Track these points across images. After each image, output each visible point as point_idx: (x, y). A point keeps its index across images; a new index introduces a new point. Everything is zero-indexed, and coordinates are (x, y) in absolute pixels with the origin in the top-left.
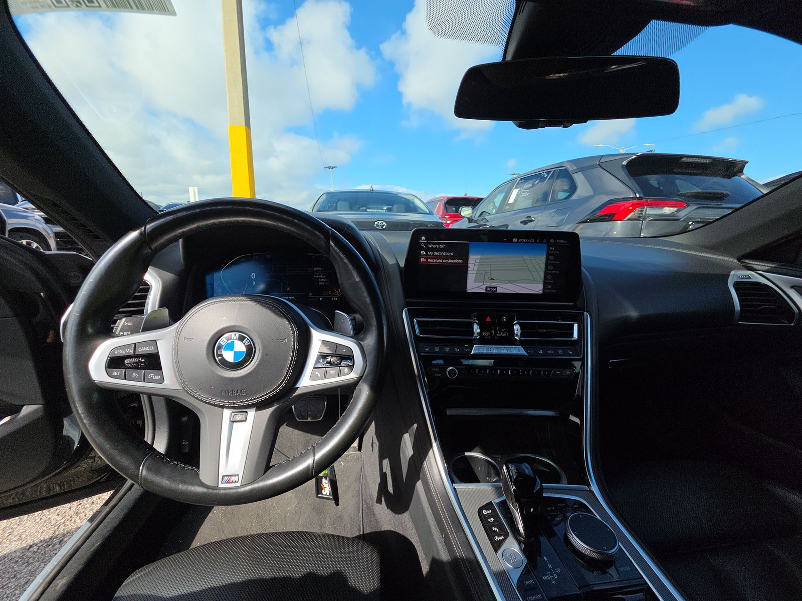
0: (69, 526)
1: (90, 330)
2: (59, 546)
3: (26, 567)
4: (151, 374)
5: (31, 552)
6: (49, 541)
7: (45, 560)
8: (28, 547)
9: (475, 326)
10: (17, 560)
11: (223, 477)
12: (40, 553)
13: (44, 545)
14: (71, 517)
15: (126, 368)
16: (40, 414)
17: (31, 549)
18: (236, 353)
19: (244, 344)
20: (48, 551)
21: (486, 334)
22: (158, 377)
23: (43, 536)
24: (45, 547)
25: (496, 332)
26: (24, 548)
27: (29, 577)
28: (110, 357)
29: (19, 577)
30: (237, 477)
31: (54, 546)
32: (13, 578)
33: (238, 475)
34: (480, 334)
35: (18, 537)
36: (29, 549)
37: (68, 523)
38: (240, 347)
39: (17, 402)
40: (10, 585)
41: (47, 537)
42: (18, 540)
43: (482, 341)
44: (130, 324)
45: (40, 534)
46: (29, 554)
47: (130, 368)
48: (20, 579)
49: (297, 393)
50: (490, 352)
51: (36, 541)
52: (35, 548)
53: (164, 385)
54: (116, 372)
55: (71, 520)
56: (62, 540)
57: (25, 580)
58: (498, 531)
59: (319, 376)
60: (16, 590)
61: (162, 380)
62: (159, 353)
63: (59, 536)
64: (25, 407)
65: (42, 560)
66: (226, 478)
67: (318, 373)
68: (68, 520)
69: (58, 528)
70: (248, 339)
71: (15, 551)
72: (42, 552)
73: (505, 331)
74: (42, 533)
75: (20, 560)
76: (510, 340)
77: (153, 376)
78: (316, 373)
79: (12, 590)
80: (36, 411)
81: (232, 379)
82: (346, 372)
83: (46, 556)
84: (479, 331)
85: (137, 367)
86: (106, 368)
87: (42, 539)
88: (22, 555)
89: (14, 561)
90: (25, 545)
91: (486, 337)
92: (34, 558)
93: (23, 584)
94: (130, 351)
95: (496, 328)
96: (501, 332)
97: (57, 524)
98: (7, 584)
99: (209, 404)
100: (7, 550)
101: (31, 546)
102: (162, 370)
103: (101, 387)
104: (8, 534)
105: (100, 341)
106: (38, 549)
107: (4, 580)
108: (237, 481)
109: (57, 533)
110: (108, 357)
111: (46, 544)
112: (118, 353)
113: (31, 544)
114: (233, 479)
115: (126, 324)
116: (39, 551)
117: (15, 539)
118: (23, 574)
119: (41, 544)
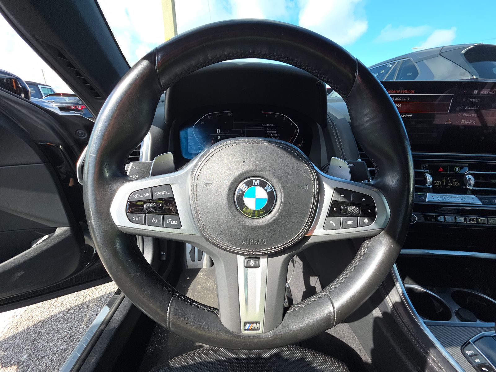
0: (92, 296)
1: (107, 174)
2: (87, 309)
3: (66, 324)
4: (169, 220)
5: (69, 313)
6: (80, 306)
7: (79, 319)
8: (67, 310)
9: (428, 176)
10: (60, 319)
11: (245, 323)
12: (75, 314)
13: (78, 309)
14: (93, 291)
15: (145, 213)
16: (69, 233)
17: (70, 312)
18: (258, 201)
19: (266, 190)
20: (80, 313)
21: (438, 183)
22: (176, 222)
23: (77, 303)
24: (78, 310)
25: (447, 182)
26: (65, 311)
27: (68, 332)
28: (130, 202)
29: (61, 332)
30: (258, 325)
31: (84, 309)
32: (56, 333)
33: (259, 322)
34: (433, 183)
35: (61, 303)
36: (68, 312)
37: (91, 294)
38: (262, 194)
39: (52, 225)
40: (54, 339)
41: (79, 303)
42: (61, 305)
43: (435, 190)
44: (137, 168)
45: (75, 301)
46: (68, 315)
47: (149, 213)
48: (61, 333)
49: (310, 241)
50: (444, 200)
51: (72, 306)
52: (72, 311)
53: (182, 230)
54: (136, 217)
55: (93, 293)
56: (89, 305)
57: (65, 334)
58: (487, 370)
59: (334, 225)
60: (58, 342)
61: (179, 226)
62: (175, 198)
63: (86, 303)
64: (58, 228)
65: (77, 319)
66: (248, 325)
67: (332, 221)
68: (91, 293)
69: (86, 297)
70: (269, 186)
71: (59, 313)
72: (76, 314)
73: (456, 181)
74: (76, 301)
75: (62, 320)
76: (462, 190)
77: (171, 221)
78: (331, 222)
79: (55, 343)
80: (65, 232)
81: (254, 228)
82: (366, 223)
83: (80, 316)
84: (431, 180)
85: (156, 211)
86: (126, 213)
87: (76, 305)
88: (63, 315)
89: (58, 320)
90: (66, 309)
91: (437, 186)
92: (72, 318)
93: (63, 337)
94: (148, 195)
95: (447, 179)
96: (452, 182)
97: (85, 295)
98: (51, 338)
99: (229, 251)
100: (53, 313)
101: (69, 310)
102: (178, 215)
103: (123, 232)
104: (54, 302)
105: (117, 185)
106: (74, 311)
107: (49, 335)
108: (259, 328)
109: (85, 301)
110: (128, 201)
111: (79, 308)
112: (136, 197)
113: (70, 308)
114: (255, 325)
115: (134, 167)
116: (75, 313)
117: (59, 305)
118: (64, 329)
119: (76, 308)
